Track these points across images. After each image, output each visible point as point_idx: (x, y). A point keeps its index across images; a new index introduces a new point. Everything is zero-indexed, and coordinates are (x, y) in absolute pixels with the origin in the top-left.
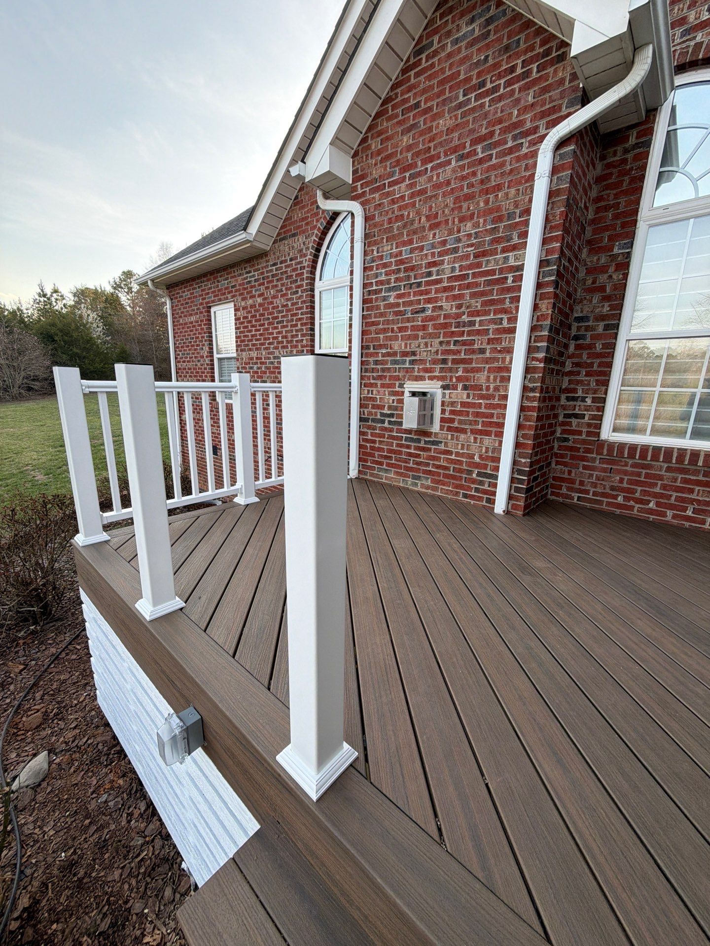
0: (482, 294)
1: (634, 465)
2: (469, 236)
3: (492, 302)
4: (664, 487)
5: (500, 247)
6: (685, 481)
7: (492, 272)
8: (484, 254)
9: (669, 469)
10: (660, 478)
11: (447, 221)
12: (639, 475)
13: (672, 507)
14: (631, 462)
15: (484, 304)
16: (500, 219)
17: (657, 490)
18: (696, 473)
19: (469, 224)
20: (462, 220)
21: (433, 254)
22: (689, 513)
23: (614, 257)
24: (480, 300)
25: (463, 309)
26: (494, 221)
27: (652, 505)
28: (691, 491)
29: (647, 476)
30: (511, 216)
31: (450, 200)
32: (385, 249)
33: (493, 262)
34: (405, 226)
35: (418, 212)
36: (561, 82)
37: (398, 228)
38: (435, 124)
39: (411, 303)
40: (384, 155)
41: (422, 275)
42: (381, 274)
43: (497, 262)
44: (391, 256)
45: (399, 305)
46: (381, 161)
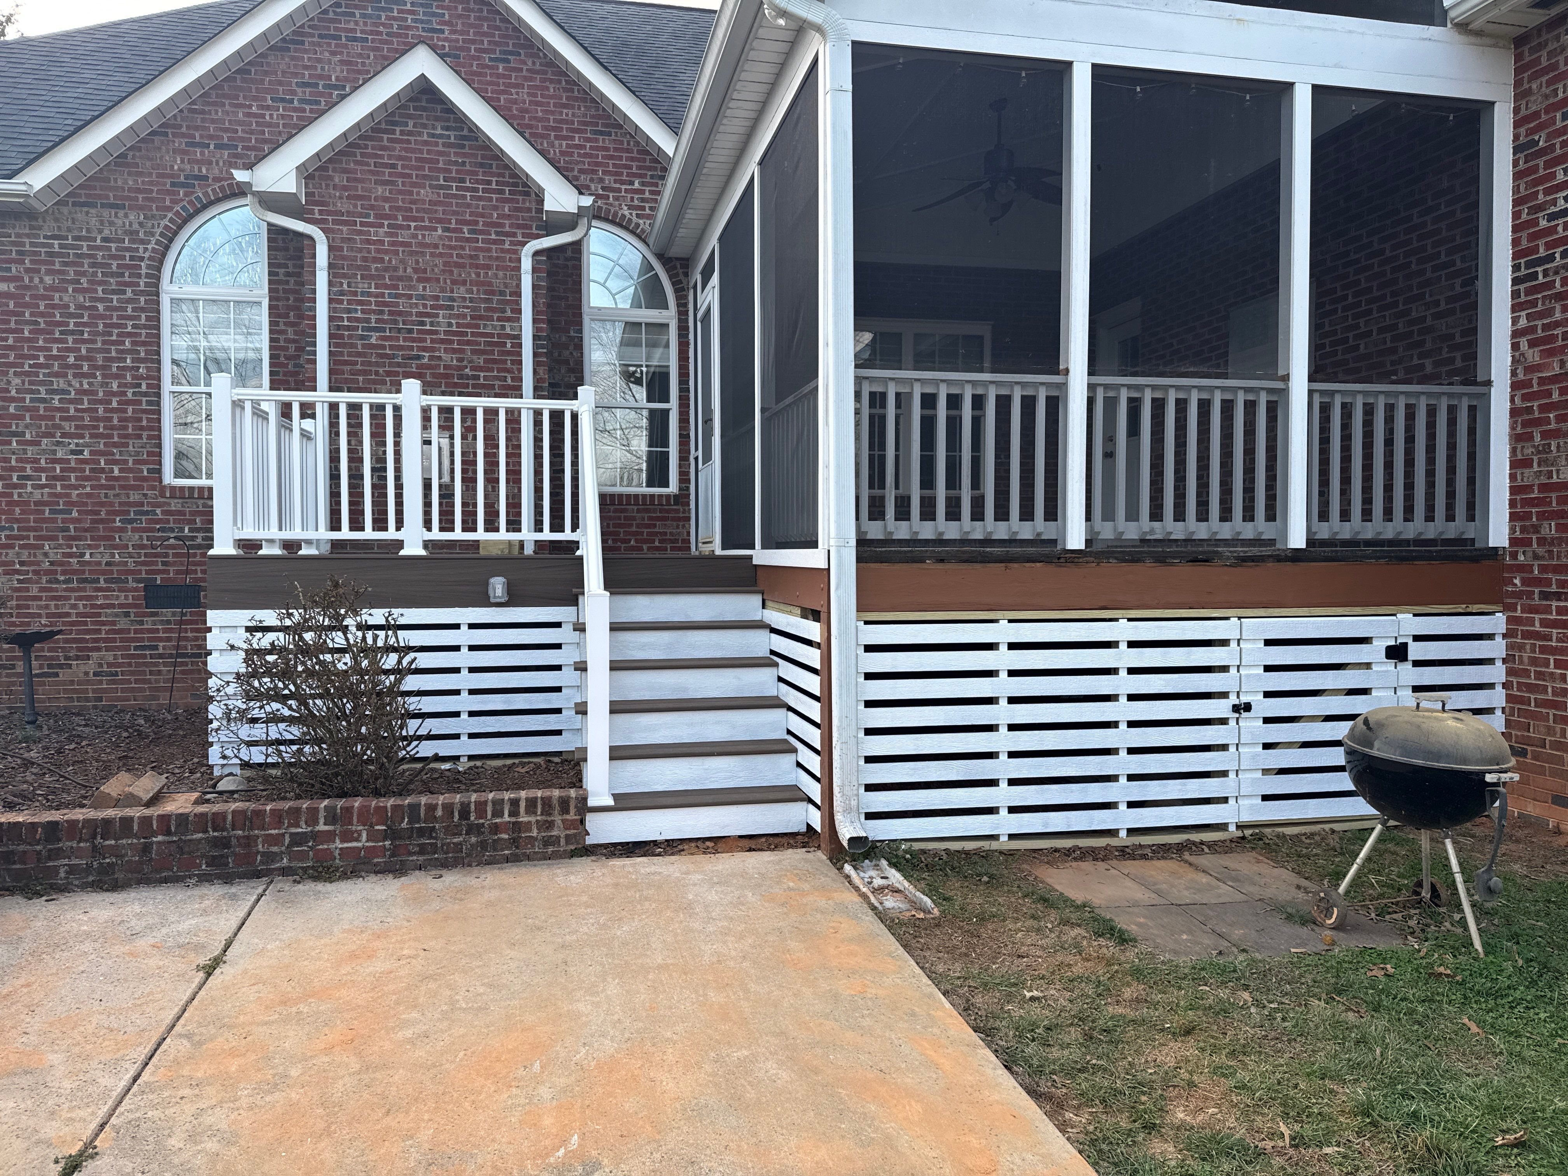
0: (483, 352)
1: (615, 511)
2: (464, 299)
3: (495, 361)
4: (638, 526)
5: (496, 316)
6: (650, 518)
7: (492, 335)
8: (481, 318)
9: (638, 511)
10: (634, 518)
11: (438, 280)
12: (620, 518)
13: (645, 541)
14: (612, 508)
15: (486, 361)
16: (493, 293)
17: (634, 529)
18: (655, 511)
19: (462, 289)
20: (454, 282)
21: (425, 306)
22: (657, 544)
23: (571, 338)
24: (482, 358)
25: (465, 363)
26: (486, 292)
27: (632, 543)
28: (655, 526)
29: (626, 518)
30: (502, 293)
31: (439, 261)
32: (360, 285)
33: (491, 327)
34: (386, 269)
35: (402, 261)
36: (529, 210)
37: (377, 269)
38: (415, 190)
39: (401, 348)
40: (352, 193)
41: (413, 323)
42: (356, 311)
43: (494, 327)
44: (369, 294)
45: (384, 347)
46: (348, 197)
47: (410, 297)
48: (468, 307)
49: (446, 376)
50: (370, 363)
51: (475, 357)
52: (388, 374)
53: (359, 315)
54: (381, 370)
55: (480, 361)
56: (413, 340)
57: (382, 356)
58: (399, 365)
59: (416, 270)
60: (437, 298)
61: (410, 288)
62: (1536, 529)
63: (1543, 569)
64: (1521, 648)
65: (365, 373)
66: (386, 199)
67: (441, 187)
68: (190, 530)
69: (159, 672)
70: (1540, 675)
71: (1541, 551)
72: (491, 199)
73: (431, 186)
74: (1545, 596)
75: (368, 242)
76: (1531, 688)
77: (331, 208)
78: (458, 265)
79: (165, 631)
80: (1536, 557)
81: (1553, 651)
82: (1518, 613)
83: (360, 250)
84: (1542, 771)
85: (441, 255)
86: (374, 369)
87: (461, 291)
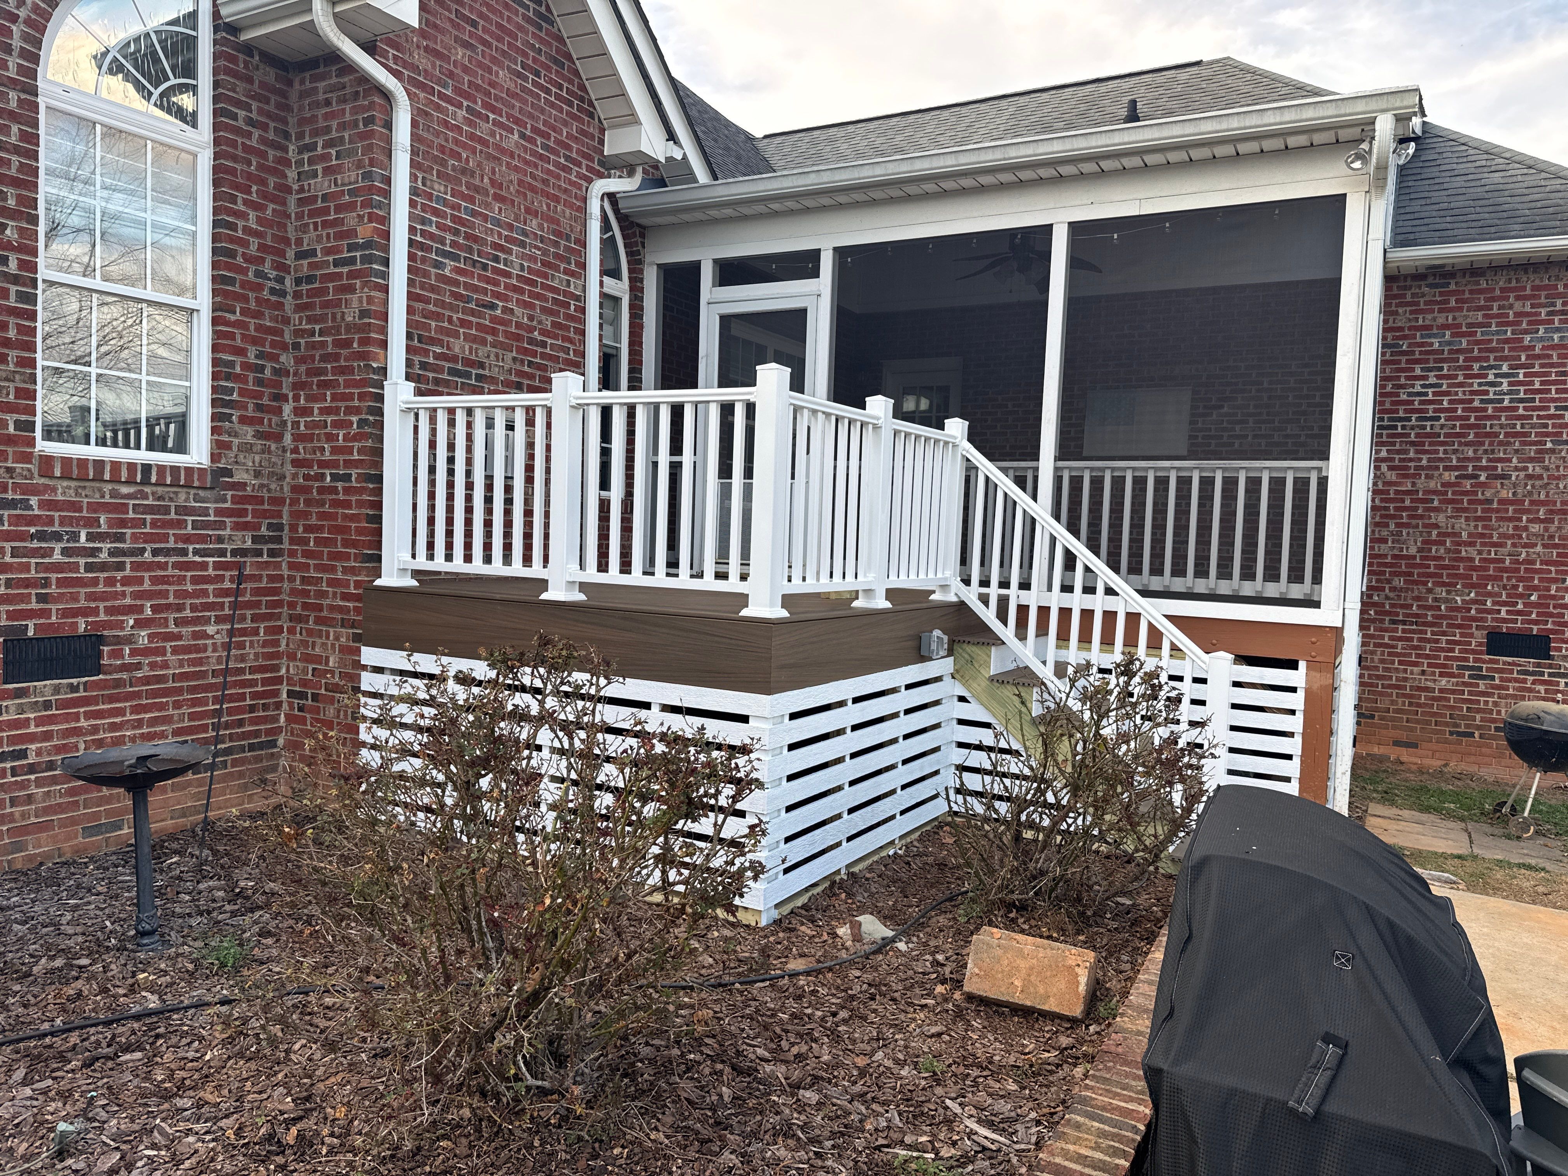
0: (551, 312)
2: (536, 236)
5: (562, 266)
7: (558, 291)
8: (549, 265)
11: (513, 203)
15: (553, 324)
16: (560, 235)
19: (534, 222)
20: (527, 210)
21: (500, 235)
24: (550, 319)
25: (534, 323)
26: (554, 233)
30: (568, 239)
31: (514, 177)
32: (436, 186)
33: (558, 280)
34: (464, 171)
35: (479, 165)
36: (592, 137)
37: (454, 168)
38: (495, 68)
39: (475, 289)
40: (432, 45)
41: (488, 256)
42: (431, 222)
43: (561, 281)
44: (445, 203)
45: (457, 283)
46: (427, 49)
47: (485, 218)
48: (539, 249)
49: (518, 338)
50: (442, 304)
51: (543, 317)
52: (463, 323)
53: (433, 229)
54: (455, 316)
55: (548, 322)
56: (488, 281)
57: (456, 296)
58: (473, 313)
59: (492, 182)
60: (511, 227)
61: (487, 206)
62: (1389, 581)
63: (1392, 606)
64: (1373, 653)
65: (438, 317)
66: (466, 69)
67: (519, 75)
68: (90, 537)
69: (30, 799)
70: (1386, 669)
71: (1391, 595)
72: (561, 110)
73: (509, 68)
74: (1393, 622)
75: (446, 124)
76: (1378, 677)
77: (406, 57)
78: (533, 189)
79: (39, 722)
80: (1387, 598)
81: (1398, 655)
82: (1372, 631)
83: (438, 134)
84: (1386, 727)
85: (516, 169)
86: (447, 313)
87: (533, 224)
